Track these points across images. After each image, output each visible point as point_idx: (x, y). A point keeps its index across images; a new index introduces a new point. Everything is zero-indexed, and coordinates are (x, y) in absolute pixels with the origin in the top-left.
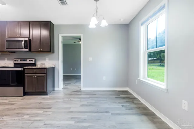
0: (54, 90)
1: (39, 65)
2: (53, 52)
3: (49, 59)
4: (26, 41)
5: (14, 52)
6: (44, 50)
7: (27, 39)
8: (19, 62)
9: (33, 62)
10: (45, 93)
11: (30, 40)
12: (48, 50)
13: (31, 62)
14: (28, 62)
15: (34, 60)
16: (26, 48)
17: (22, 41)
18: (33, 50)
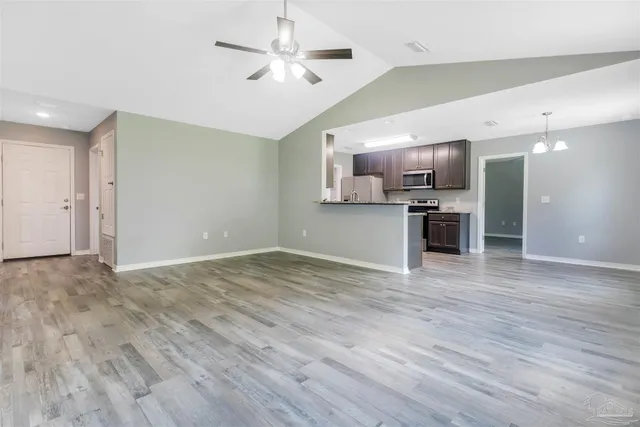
0: (468, 251)
1: (444, 208)
2: (469, 189)
3: (461, 200)
4: (429, 174)
5: (409, 190)
6: (454, 186)
7: (431, 171)
8: (416, 204)
9: (436, 205)
10: (456, 251)
11: (434, 172)
12: (460, 186)
13: (433, 205)
14: (429, 204)
15: (436, 202)
16: (429, 184)
17: (423, 175)
18: (437, 187)
